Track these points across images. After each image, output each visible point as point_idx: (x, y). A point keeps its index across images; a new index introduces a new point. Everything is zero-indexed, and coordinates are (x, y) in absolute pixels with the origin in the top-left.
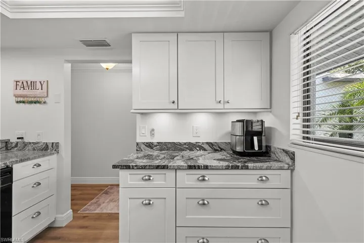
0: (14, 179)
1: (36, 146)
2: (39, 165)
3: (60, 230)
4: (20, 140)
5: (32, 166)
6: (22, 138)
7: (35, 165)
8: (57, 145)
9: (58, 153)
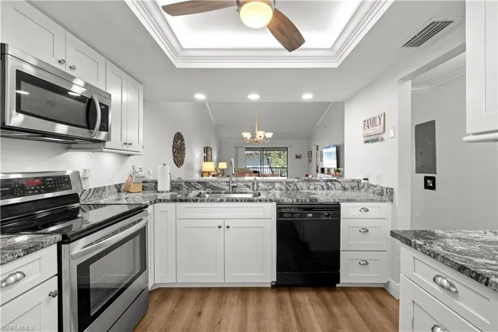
0: (342, 217)
1: (375, 189)
2: (367, 210)
3: (390, 299)
4: (366, 181)
5: (360, 208)
6: (367, 179)
7: (363, 209)
8: (391, 191)
9: (392, 201)
